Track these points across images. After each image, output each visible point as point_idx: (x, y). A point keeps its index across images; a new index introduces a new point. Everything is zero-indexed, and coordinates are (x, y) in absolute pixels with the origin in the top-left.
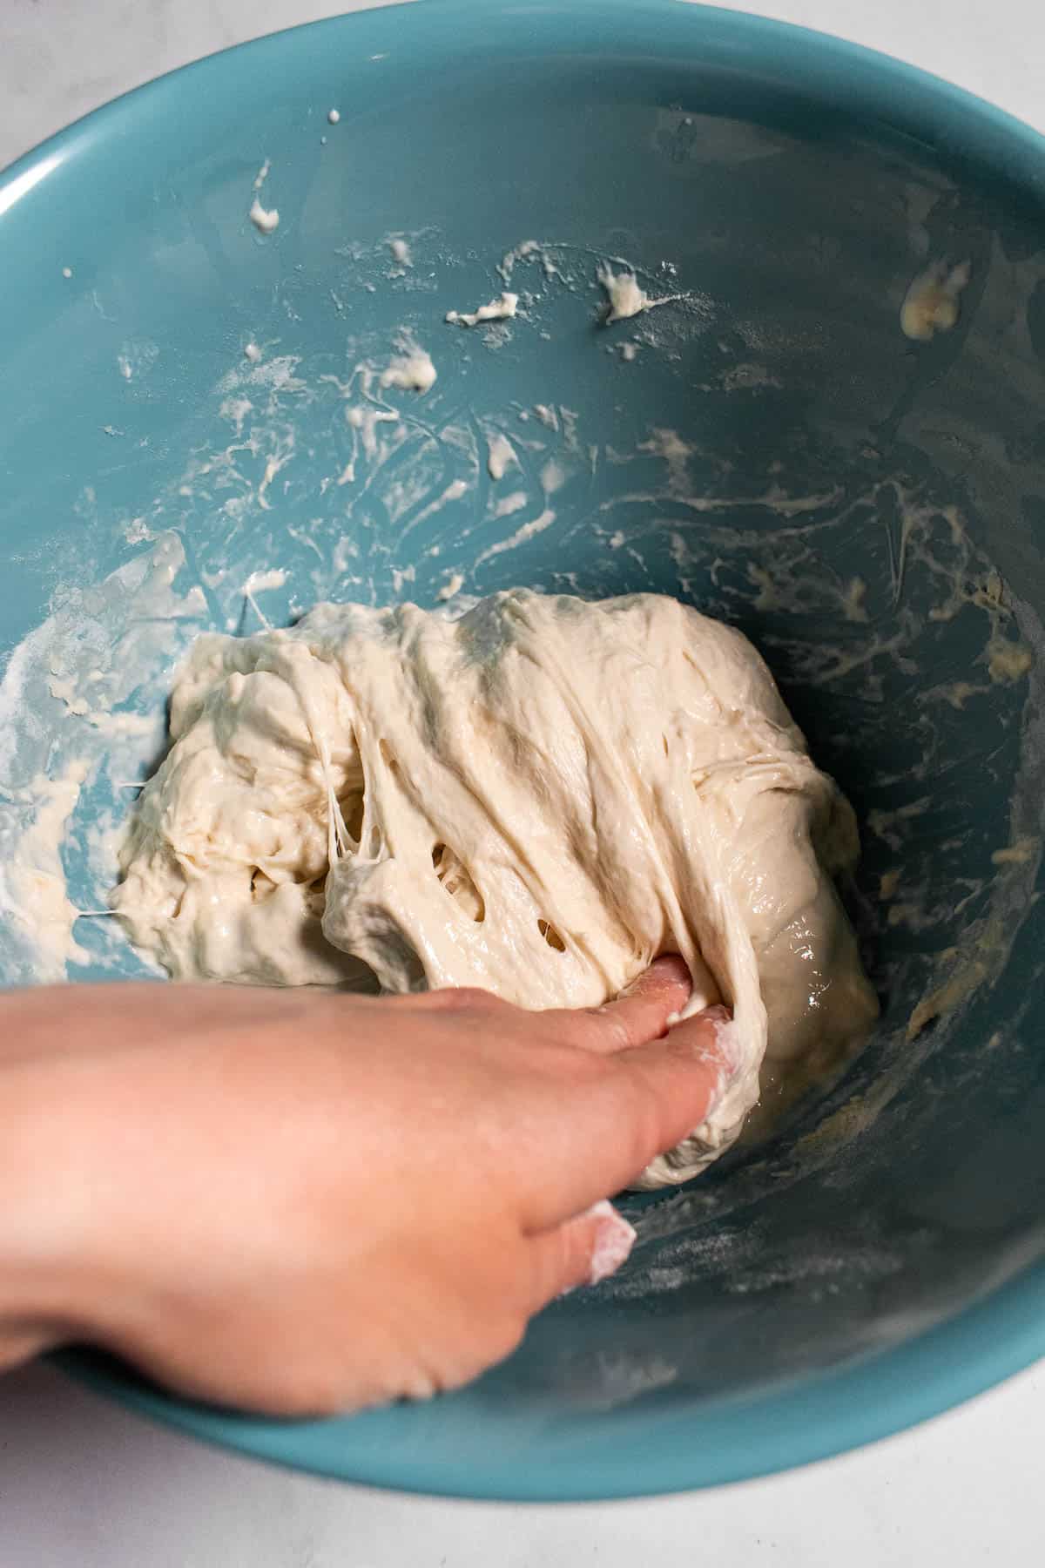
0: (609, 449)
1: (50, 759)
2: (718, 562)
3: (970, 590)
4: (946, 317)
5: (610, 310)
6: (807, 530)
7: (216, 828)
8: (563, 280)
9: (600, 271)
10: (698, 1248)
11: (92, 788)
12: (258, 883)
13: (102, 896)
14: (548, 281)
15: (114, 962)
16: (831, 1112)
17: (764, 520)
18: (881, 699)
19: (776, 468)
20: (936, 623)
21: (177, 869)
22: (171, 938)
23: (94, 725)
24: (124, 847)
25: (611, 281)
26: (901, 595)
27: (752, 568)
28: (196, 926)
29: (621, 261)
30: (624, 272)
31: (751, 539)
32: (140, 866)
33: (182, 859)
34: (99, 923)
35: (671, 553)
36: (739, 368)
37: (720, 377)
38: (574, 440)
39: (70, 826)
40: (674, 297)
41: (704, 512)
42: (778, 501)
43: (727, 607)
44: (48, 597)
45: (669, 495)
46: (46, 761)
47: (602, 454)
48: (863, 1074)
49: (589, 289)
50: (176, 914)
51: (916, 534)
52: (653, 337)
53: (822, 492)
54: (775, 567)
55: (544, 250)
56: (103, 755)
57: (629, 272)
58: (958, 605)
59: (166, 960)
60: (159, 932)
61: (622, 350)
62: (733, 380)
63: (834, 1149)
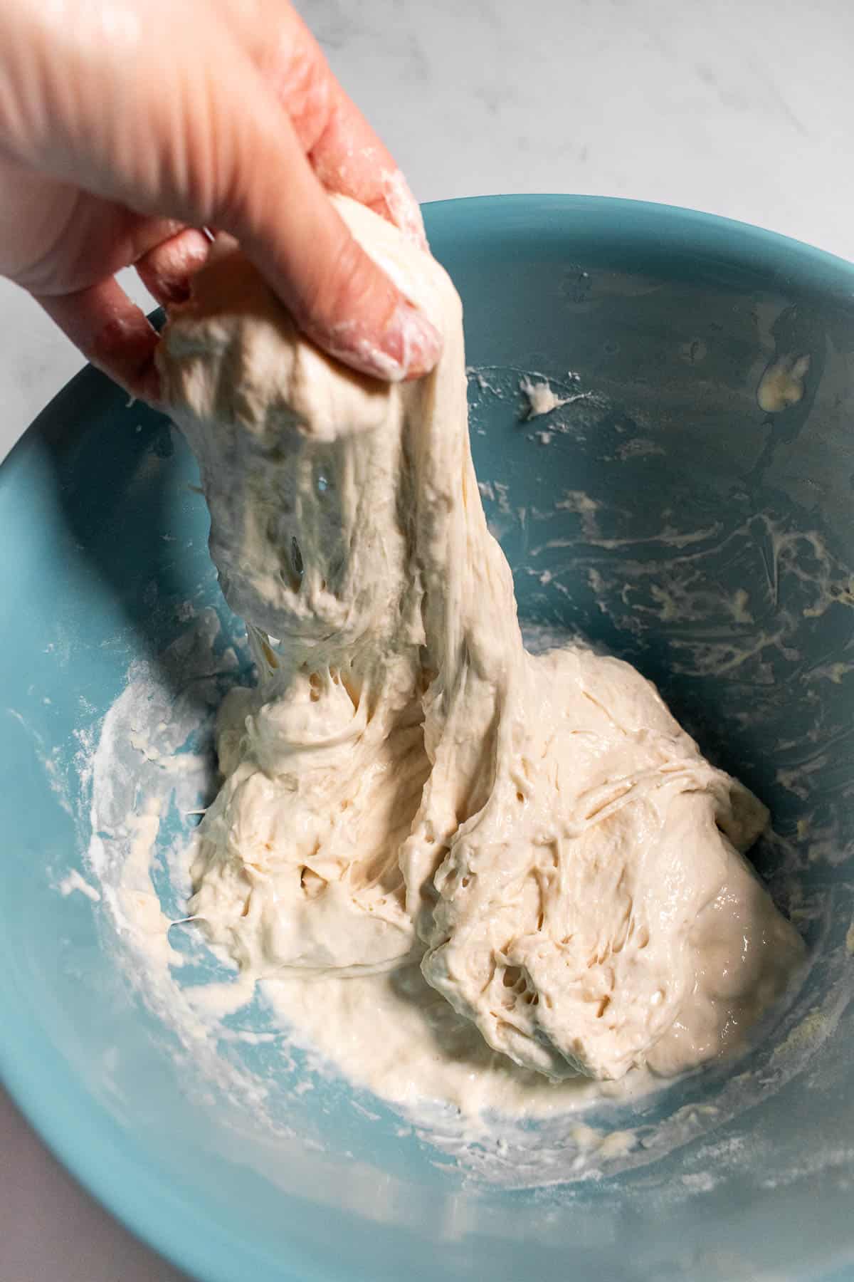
0: (534, 510)
1: (136, 799)
2: (627, 587)
3: (835, 592)
4: (794, 395)
5: (530, 409)
6: (696, 556)
7: (272, 837)
8: (493, 391)
9: (522, 383)
10: (716, 1153)
11: (166, 818)
12: (307, 880)
13: (182, 907)
14: (482, 394)
15: (200, 960)
16: (795, 1024)
17: (659, 552)
18: (773, 681)
19: (668, 512)
20: (811, 619)
21: (244, 876)
22: (242, 935)
23: (163, 767)
24: (195, 863)
25: (530, 389)
26: (778, 601)
27: (655, 589)
28: (262, 921)
29: (537, 374)
30: (540, 381)
31: (652, 569)
32: (212, 876)
33: (250, 868)
34: (184, 929)
35: (589, 583)
36: (632, 443)
37: (618, 450)
38: (506, 505)
39: (155, 852)
40: (579, 396)
41: (610, 550)
42: (670, 537)
43: (638, 621)
44: (126, 670)
45: (584, 540)
46: (133, 803)
47: (529, 513)
48: (816, 988)
49: (514, 397)
50: (245, 913)
51: (785, 553)
52: (563, 426)
53: (706, 527)
54: (673, 586)
55: (479, 372)
56: (171, 791)
57: (544, 382)
58: (826, 604)
59: (237, 953)
60: (231, 929)
61: (540, 437)
62: (628, 451)
63: (806, 1055)
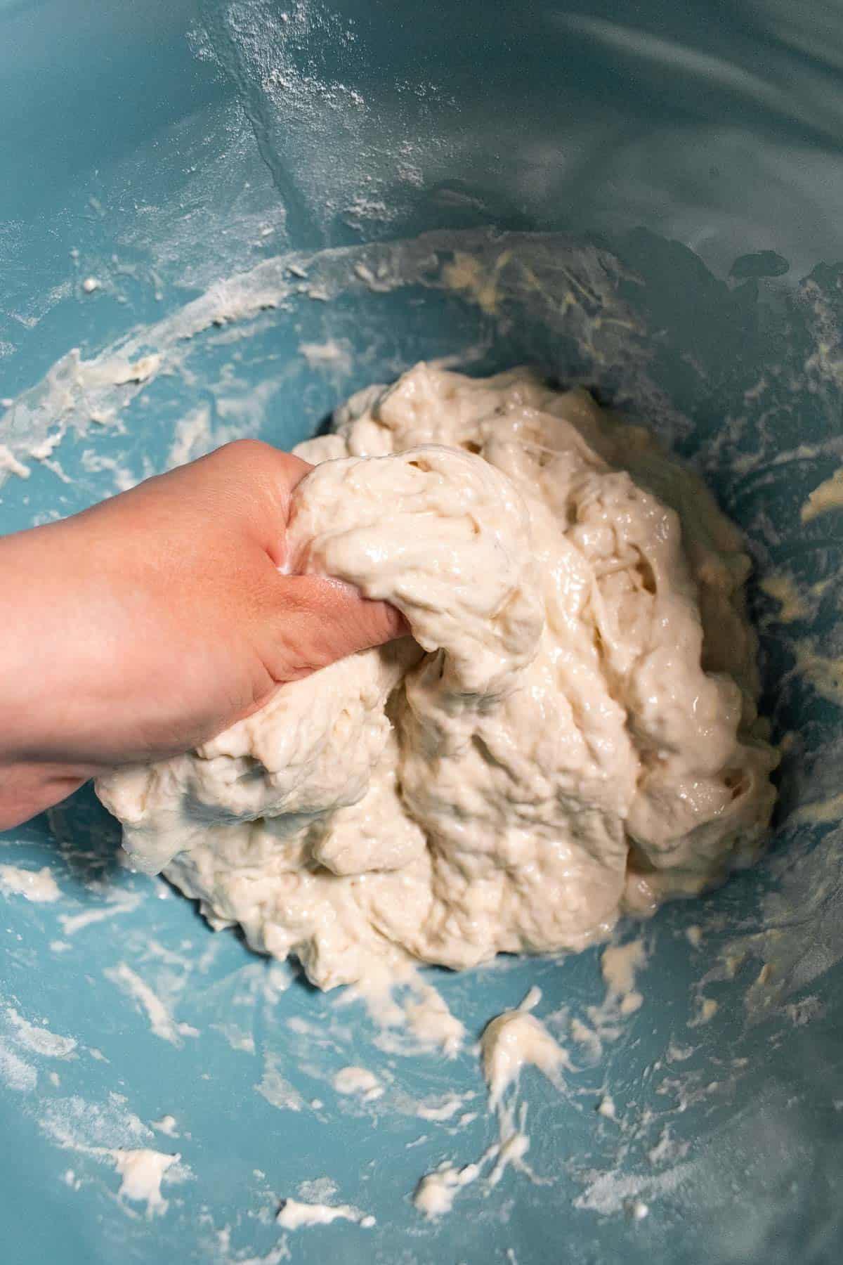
30: (132, 1200)
57: (126, 1197)
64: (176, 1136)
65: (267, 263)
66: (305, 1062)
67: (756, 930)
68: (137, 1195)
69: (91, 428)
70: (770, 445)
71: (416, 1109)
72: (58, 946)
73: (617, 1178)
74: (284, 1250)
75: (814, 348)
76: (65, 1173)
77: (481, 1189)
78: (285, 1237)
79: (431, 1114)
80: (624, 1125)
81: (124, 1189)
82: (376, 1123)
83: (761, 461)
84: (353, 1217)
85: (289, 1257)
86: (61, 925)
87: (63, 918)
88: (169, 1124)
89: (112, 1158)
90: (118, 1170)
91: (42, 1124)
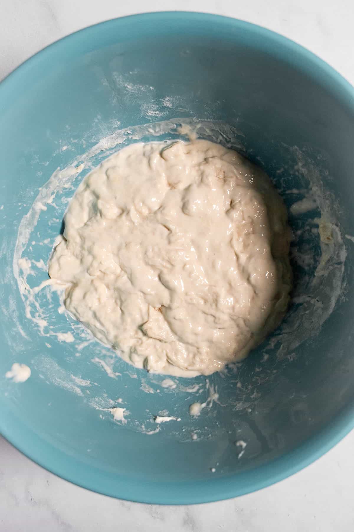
4: (16, 366)
5: (124, 412)
8: (139, 424)
9: (126, 422)
14: (145, 424)
25: (123, 419)
29: (119, 423)
36: (84, 385)
37: (91, 385)
40: (102, 409)
44: (322, 331)
49: (131, 419)
52: (112, 401)
55: (145, 431)
58: (34, 289)
62: (87, 383)
64: (123, 403)
65: (119, 131)
66: (152, 380)
67: (280, 334)
68: (119, 419)
69: (64, 190)
70: (284, 188)
71: (186, 390)
72: (78, 355)
73: (243, 403)
74: (159, 428)
75: (297, 164)
76: (99, 416)
77: (207, 409)
78: (158, 425)
79: (190, 391)
80: (244, 390)
81: (115, 418)
82: (175, 395)
83: (281, 192)
84: (175, 419)
85: (161, 430)
86: (77, 348)
87: (77, 346)
88: (120, 400)
89: (109, 411)
90: (112, 413)
91: (90, 404)
